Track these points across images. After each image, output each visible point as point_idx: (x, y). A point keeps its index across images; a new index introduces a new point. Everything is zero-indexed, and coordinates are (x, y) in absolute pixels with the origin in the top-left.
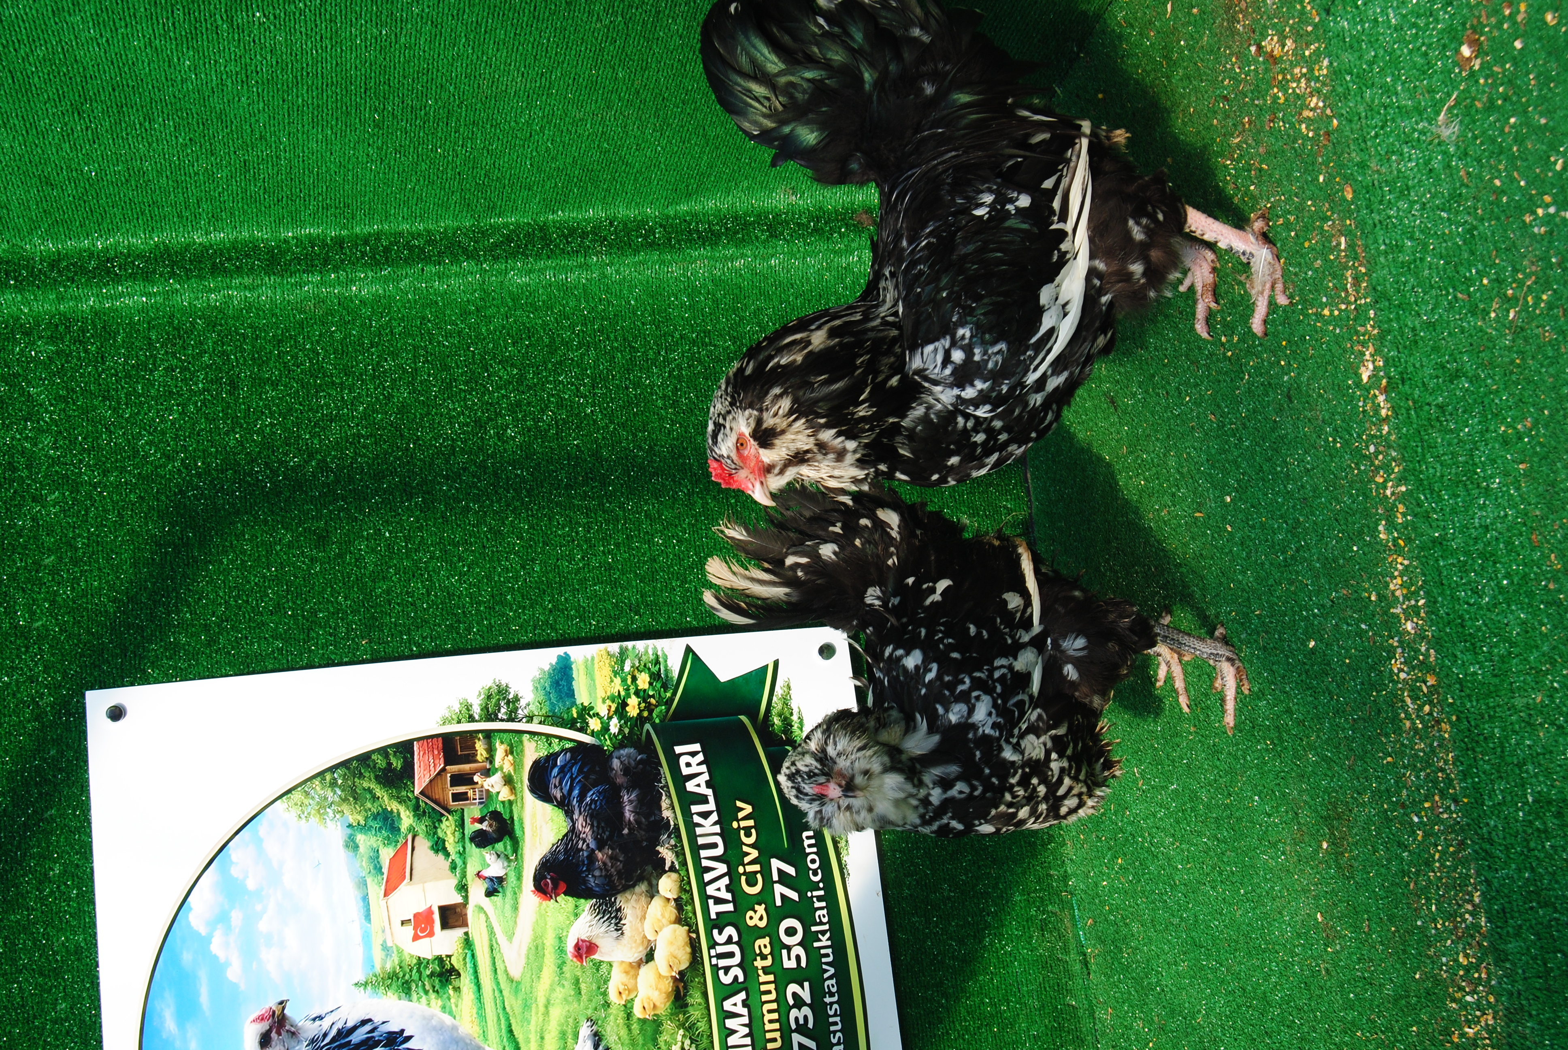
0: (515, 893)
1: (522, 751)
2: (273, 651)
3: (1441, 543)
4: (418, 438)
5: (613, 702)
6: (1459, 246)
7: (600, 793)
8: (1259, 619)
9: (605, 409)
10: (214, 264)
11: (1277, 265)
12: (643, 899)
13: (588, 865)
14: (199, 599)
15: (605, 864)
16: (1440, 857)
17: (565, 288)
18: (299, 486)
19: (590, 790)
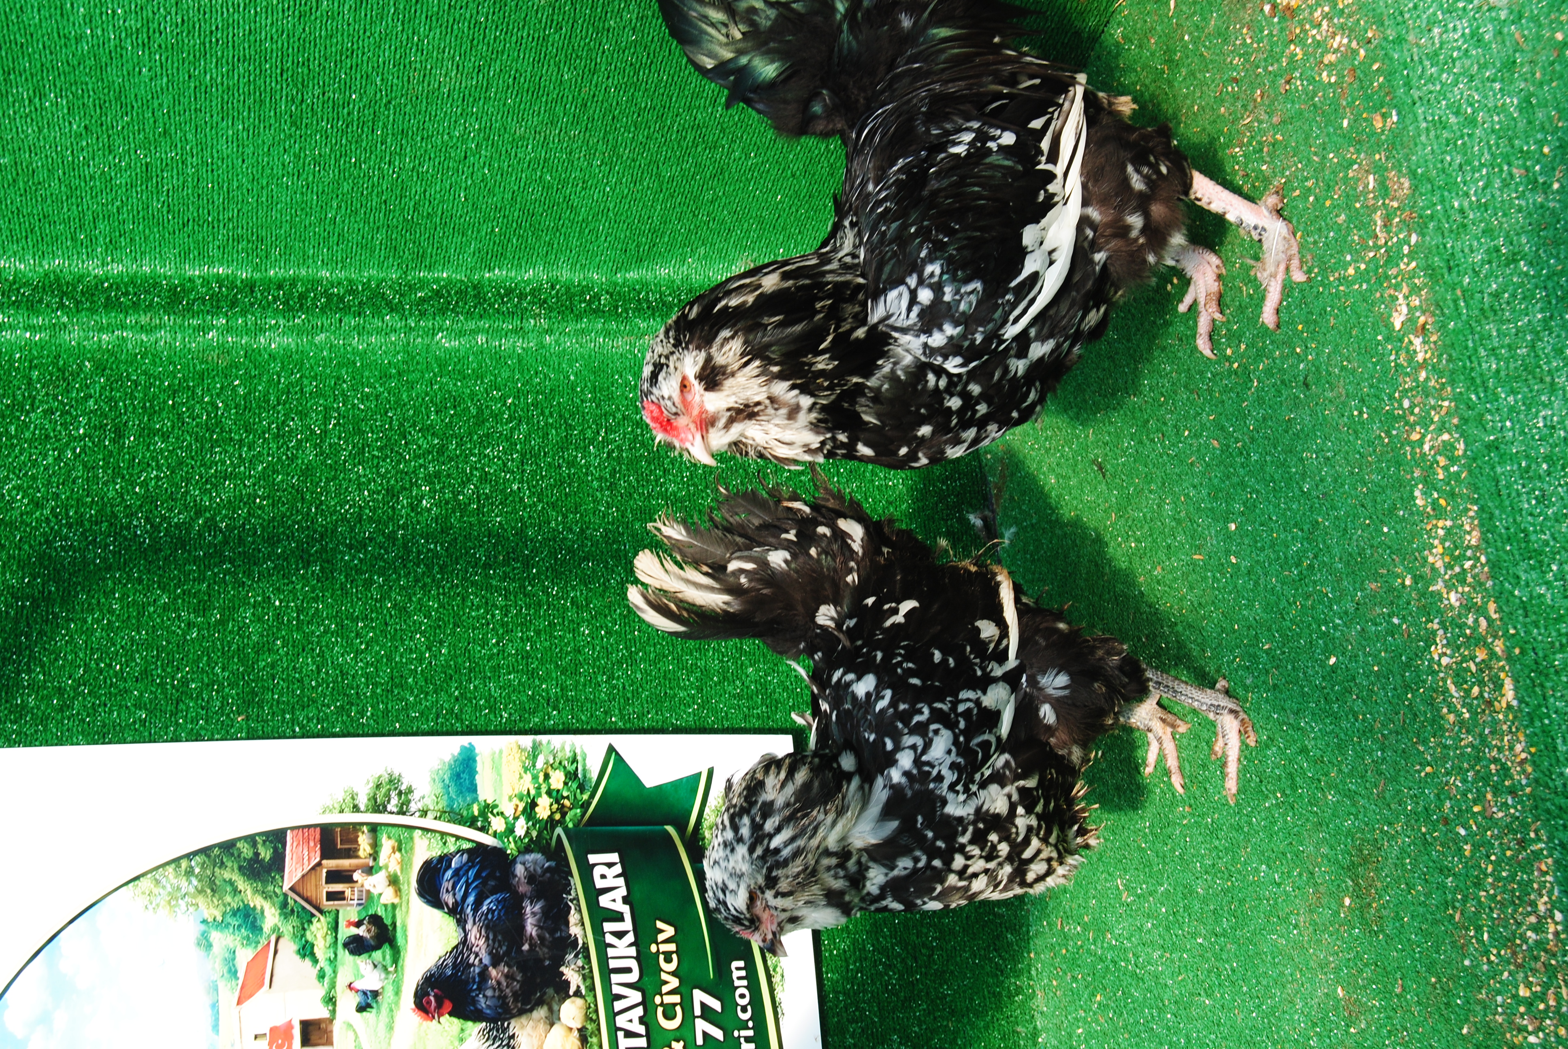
0: (391, 1010)
1: (412, 849)
2: (135, 722)
4: (321, 502)
5: (521, 800)
7: (499, 902)
9: (534, 487)
11: (1293, 240)
12: (542, 1027)
13: (480, 983)
14: (56, 660)
15: (499, 983)
17: (498, 357)
18: (182, 543)
19: (488, 897)
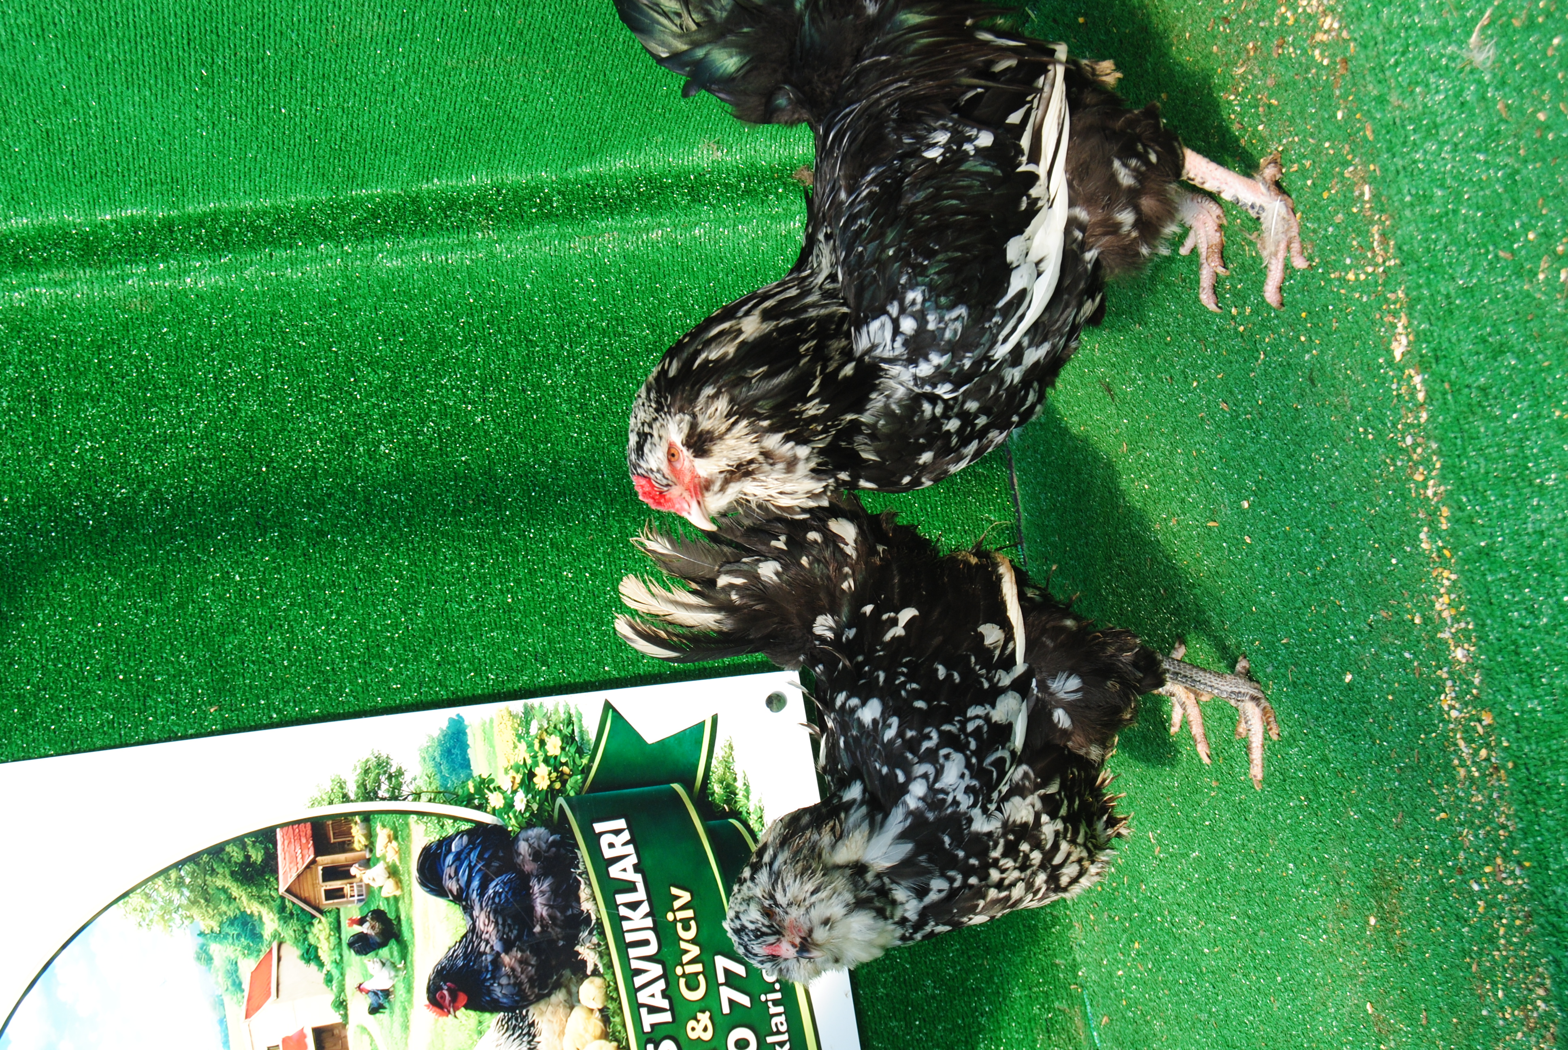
0: (405, 1009)
1: (409, 835)
2: (102, 725)
3: (1488, 554)
4: (272, 460)
5: (518, 772)
6: (1498, 195)
7: (505, 884)
8: (1287, 648)
9: (498, 417)
10: (16, 257)
11: (1292, 221)
12: (561, 1011)
13: (493, 971)
14: (10, 664)
15: (513, 969)
16: (1506, 933)
17: (446, 272)
18: (128, 522)
19: (493, 880)
